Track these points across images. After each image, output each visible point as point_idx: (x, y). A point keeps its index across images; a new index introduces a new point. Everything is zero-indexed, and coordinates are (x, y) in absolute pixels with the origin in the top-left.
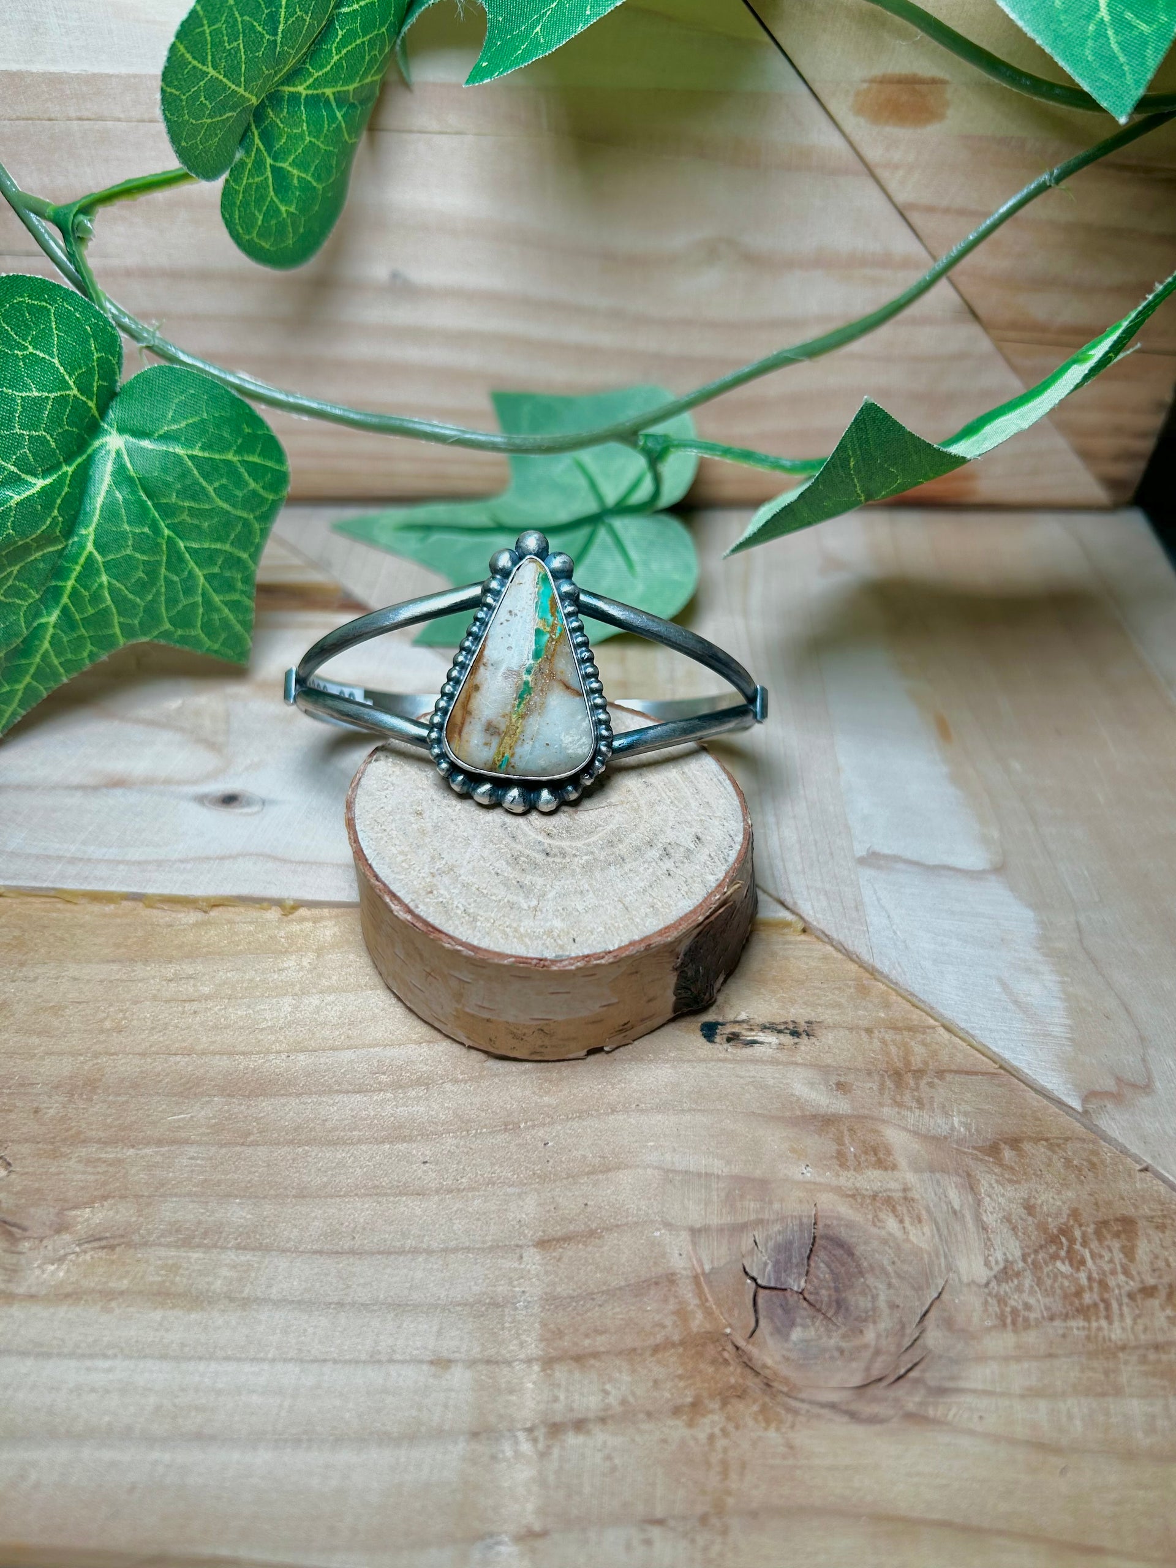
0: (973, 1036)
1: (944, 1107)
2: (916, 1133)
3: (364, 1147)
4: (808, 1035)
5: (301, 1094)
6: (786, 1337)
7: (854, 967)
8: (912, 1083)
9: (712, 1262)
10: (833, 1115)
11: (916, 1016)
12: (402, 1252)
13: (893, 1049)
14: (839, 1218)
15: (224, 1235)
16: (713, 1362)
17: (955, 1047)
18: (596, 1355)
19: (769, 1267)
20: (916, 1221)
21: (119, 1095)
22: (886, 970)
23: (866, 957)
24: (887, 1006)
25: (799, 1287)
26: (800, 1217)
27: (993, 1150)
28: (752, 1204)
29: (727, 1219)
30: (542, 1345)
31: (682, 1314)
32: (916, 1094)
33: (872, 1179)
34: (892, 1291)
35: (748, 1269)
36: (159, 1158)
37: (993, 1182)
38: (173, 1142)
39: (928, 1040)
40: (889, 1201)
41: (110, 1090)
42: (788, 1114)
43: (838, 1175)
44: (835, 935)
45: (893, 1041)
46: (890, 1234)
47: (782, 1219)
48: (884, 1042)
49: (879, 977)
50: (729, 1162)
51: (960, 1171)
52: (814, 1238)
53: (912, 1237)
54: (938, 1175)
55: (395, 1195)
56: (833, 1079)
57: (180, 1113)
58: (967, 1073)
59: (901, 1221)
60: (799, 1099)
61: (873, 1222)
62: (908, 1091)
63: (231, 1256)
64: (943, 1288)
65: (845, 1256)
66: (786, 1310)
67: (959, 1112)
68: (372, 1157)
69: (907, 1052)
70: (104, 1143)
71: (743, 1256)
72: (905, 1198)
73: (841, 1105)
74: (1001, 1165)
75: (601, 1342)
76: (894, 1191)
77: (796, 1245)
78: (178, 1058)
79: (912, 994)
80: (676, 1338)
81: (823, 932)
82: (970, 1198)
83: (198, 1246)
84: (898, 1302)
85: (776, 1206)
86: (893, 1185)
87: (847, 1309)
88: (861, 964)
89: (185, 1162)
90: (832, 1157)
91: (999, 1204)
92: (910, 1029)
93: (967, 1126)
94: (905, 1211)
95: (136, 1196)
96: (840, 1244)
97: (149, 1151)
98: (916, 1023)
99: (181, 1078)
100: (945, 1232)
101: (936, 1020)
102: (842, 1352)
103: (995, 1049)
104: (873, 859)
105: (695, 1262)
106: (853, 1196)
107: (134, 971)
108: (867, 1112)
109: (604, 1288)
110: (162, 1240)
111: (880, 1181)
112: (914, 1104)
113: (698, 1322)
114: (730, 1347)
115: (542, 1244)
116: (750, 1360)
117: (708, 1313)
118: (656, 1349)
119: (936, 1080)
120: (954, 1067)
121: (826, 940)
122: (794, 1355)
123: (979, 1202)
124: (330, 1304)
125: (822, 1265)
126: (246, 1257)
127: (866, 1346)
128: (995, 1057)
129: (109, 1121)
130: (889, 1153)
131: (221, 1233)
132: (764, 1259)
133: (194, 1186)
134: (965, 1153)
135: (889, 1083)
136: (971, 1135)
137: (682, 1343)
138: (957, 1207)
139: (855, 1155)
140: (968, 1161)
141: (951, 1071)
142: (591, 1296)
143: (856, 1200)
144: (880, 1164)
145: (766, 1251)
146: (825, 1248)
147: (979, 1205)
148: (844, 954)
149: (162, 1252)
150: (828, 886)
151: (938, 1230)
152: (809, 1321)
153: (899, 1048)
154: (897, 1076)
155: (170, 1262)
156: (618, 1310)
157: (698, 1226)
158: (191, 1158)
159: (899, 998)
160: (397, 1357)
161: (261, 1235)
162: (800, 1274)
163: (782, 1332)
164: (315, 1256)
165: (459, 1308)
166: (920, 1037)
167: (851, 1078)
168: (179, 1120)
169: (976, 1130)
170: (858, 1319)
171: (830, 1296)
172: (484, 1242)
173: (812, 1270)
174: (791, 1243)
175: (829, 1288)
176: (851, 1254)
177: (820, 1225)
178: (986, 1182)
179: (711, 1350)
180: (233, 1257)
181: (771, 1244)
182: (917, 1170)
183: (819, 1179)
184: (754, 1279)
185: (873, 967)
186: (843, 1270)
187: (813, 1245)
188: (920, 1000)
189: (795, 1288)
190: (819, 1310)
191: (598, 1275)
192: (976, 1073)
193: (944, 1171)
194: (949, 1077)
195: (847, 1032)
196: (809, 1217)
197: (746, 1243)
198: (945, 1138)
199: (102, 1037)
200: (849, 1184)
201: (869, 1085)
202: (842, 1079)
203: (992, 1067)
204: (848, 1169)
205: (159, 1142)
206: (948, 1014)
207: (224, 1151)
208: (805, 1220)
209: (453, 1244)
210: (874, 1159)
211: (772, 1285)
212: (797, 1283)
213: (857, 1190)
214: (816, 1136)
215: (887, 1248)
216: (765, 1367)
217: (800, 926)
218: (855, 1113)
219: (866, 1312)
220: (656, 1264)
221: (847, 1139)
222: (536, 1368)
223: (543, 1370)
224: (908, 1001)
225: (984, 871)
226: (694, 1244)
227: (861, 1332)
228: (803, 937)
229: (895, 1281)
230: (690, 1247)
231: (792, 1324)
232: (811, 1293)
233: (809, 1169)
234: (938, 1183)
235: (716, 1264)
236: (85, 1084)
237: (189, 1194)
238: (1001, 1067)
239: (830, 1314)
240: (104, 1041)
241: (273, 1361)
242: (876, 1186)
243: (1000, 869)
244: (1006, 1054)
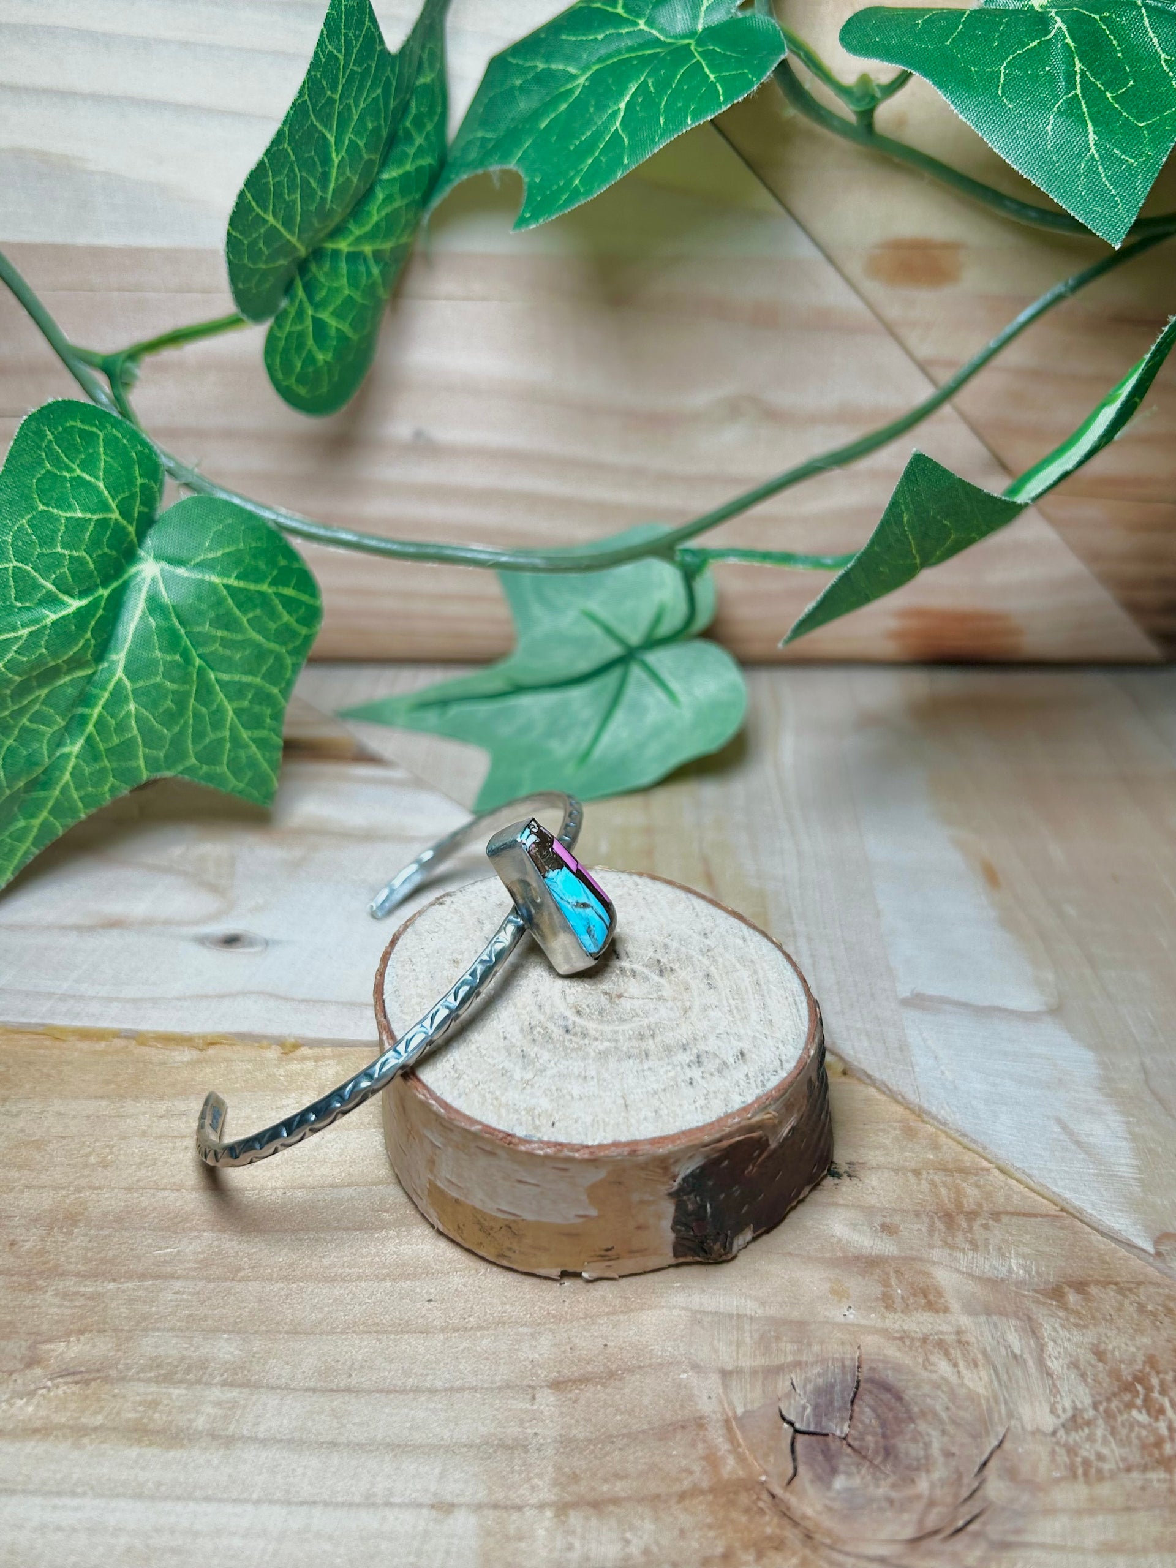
0: (1030, 1176)
1: (1000, 1248)
2: (970, 1275)
3: (363, 1284)
4: (849, 1176)
5: (297, 1231)
6: (828, 1486)
7: (899, 1109)
8: (964, 1225)
9: (745, 1405)
10: (878, 1256)
11: (968, 1158)
12: (403, 1391)
13: (943, 1191)
14: (885, 1362)
15: (209, 1370)
16: (747, 1511)
17: (1011, 1189)
18: (616, 1501)
19: (809, 1411)
20: (972, 1365)
21: (102, 1228)
22: (934, 1110)
23: (912, 1097)
24: (936, 1147)
25: (842, 1432)
26: (842, 1360)
27: (1056, 1293)
28: (789, 1347)
29: (761, 1361)
30: (556, 1490)
31: (712, 1460)
32: (969, 1235)
33: (920, 1322)
34: (946, 1439)
35: (784, 1413)
36: (141, 1293)
37: (1057, 1326)
38: (158, 1276)
39: (982, 1182)
40: (941, 1344)
41: (93, 1224)
42: (827, 1255)
43: (884, 1318)
44: (877, 1075)
45: (942, 1182)
46: (944, 1378)
47: (822, 1360)
48: (933, 1184)
49: (927, 1119)
50: (763, 1304)
51: (1020, 1314)
52: (858, 1382)
53: (967, 1381)
54: (995, 1318)
55: (396, 1333)
56: (878, 1220)
57: (167, 1248)
58: (1025, 1215)
59: (955, 1365)
60: (839, 1241)
61: (924, 1365)
62: (960, 1233)
63: (216, 1393)
64: (1004, 1437)
65: (893, 1401)
66: (829, 1456)
67: (1017, 1254)
68: (372, 1294)
69: (959, 1193)
70: (83, 1276)
71: (780, 1399)
72: (959, 1342)
73: (886, 1247)
74: (1066, 1309)
75: (620, 1488)
76: (946, 1333)
77: (838, 1388)
78: (167, 1193)
79: (964, 1135)
80: (705, 1484)
81: (865, 1072)
82: (1032, 1343)
83: (181, 1382)
84: (955, 1449)
85: (816, 1348)
86: (945, 1328)
87: (896, 1457)
88: (908, 1106)
89: (170, 1296)
90: (877, 1298)
91: (1065, 1349)
92: (961, 1171)
93: (1027, 1270)
94: (959, 1355)
95: (115, 1330)
96: (886, 1387)
97: (130, 1285)
98: (968, 1164)
99: (169, 1213)
100: (1005, 1377)
101: (990, 1162)
102: (891, 1502)
103: (1055, 1189)
104: (918, 1002)
105: (726, 1406)
106: (901, 1339)
107: (123, 1107)
108: (914, 1253)
109: (625, 1431)
110: (142, 1375)
111: (931, 1324)
112: (967, 1246)
113: (730, 1467)
114: (765, 1496)
115: (557, 1385)
116: (788, 1509)
117: (741, 1459)
118: (682, 1496)
119: (991, 1222)
120: (1009, 1209)
121: (868, 1081)
122: (837, 1505)
123: (1042, 1347)
124: (323, 1443)
125: (867, 1410)
126: (234, 1393)
127: (919, 1497)
128: (1055, 1198)
129: (89, 1254)
130: (939, 1294)
131: (206, 1368)
132: (804, 1401)
133: (178, 1321)
134: (1024, 1296)
135: (940, 1225)
136: (1032, 1277)
137: (712, 1490)
138: (1017, 1351)
139: (903, 1298)
140: (1028, 1303)
141: (1007, 1213)
142: (610, 1439)
143: (904, 1342)
144: (930, 1306)
145: (805, 1393)
146: (870, 1392)
147: (1042, 1350)
148: (888, 1096)
149: (141, 1388)
150: (869, 1026)
151: (997, 1374)
152: (854, 1469)
153: (950, 1190)
154: (949, 1218)
155: (150, 1398)
156: (640, 1454)
157: (730, 1368)
158: (178, 1293)
159: (950, 1140)
160: (396, 1500)
161: (249, 1371)
162: (842, 1419)
163: (824, 1479)
164: (307, 1394)
165: (464, 1450)
166: (972, 1179)
167: (897, 1219)
168: (165, 1254)
169: (1037, 1272)
170: (908, 1468)
171: (876, 1442)
172: (492, 1382)
173: (856, 1415)
174: (833, 1386)
175: (875, 1434)
176: (899, 1398)
177: (865, 1368)
178: (1049, 1326)
179: (744, 1499)
180: (218, 1393)
181: (810, 1387)
182: (971, 1312)
183: (864, 1322)
184: (791, 1424)
185: (920, 1107)
186: (890, 1415)
187: (857, 1388)
188: (973, 1141)
189: (838, 1433)
190: (865, 1457)
191: (619, 1418)
192: (1035, 1215)
193: (1003, 1313)
194: (1005, 1219)
195: (893, 1173)
196: (853, 1359)
197: (783, 1385)
198: (1002, 1280)
199: (86, 1172)
200: (897, 1326)
201: (919, 1226)
202: (888, 1220)
203: (1053, 1210)
204: (895, 1311)
205: (143, 1277)
206: (1002, 1154)
207: (212, 1285)
208: (848, 1363)
209: (458, 1383)
210: (923, 1301)
211: (812, 1429)
212: (839, 1428)
213: (905, 1332)
214: (860, 1278)
215: (939, 1393)
216: (805, 1517)
217: (840, 1067)
218: (903, 1254)
219: (918, 1460)
220: (682, 1407)
221: (893, 1281)
222: (549, 1513)
223: (557, 1516)
224: (959, 1143)
225: (1038, 1013)
226: (725, 1386)
227: (913, 1481)
228: (843, 1079)
229: (950, 1428)
230: (721, 1390)
231: (834, 1471)
232: (855, 1439)
233: (851, 1311)
234: (995, 1325)
235: (749, 1407)
236: (66, 1217)
237: (172, 1329)
238: (1062, 1210)
239: (876, 1462)
240: (89, 1175)
241: (258, 1502)
242: (927, 1329)
243: (1056, 1011)
244: (1068, 1195)
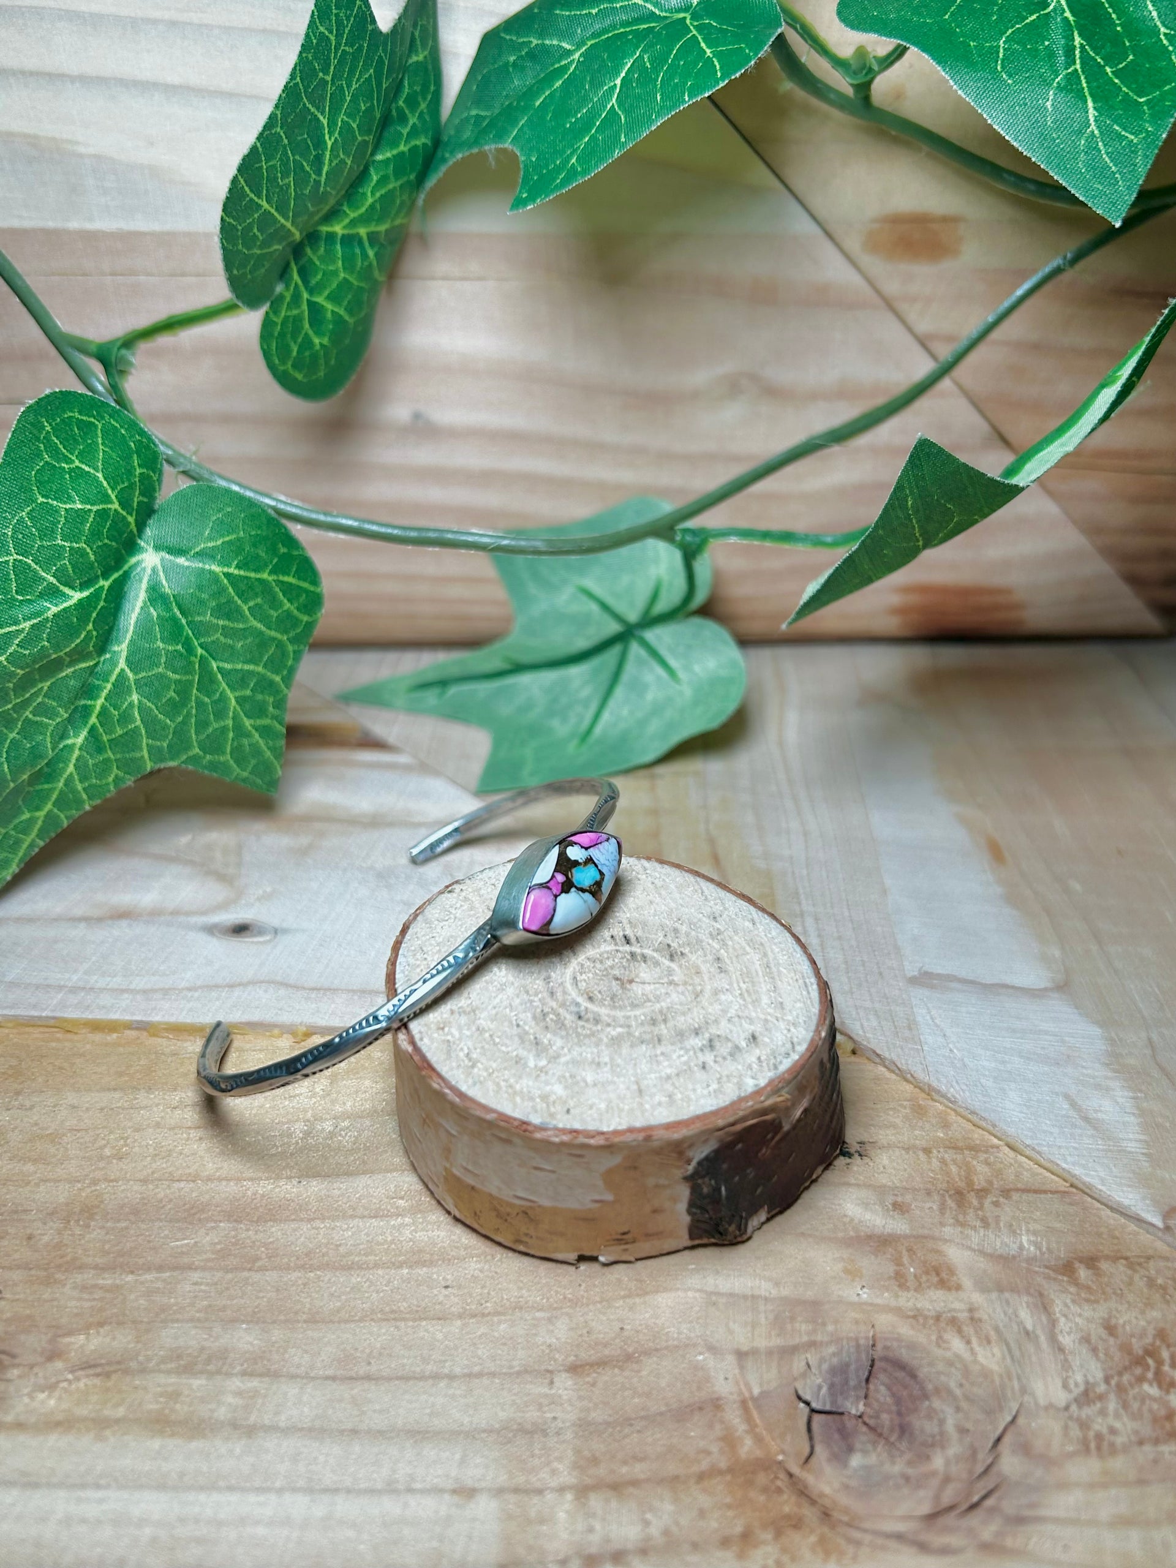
0: (1039, 1153)
1: (1011, 1225)
2: (982, 1252)
3: (380, 1272)
4: (860, 1155)
5: (313, 1220)
6: (845, 1464)
7: (909, 1087)
8: (975, 1202)
9: (761, 1385)
10: (890, 1235)
11: (977, 1135)
12: (421, 1377)
13: (954, 1169)
14: (899, 1339)
15: (229, 1361)
16: (765, 1490)
17: (1020, 1165)
18: (635, 1483)
19: (824, 1390)
20: (985, 1342)
21: (119, 1221)
22: (943, 1088)
23: (921, 1075)
24: (946, 1125)
25: (857, 1410)
26: (857, 1340)
27: (1067, 1269)
28: (804, 1327)
29: (776, 1342)
30: (576, 1473)
31: (729, 1441)
32: (980, 1213)
33: (933, 1300)
34: (960, 1415)
35: (801, 1393)
36: (160, 1285)
37: (1068, 1301)
38: (175, 1268)
39: (992, 1159)
40: (953, 1322)
41: (109, 1217)
42: (840, 1235)
43: (897, 1296)
44: (886, 1054)
45: (953, 1160)
46: (957, 1356)
47: (836, 1340)
48: (943, 1162)
49: (936, 1097)
50: (777, 1284)
51: (1032, 1291)
52: (873, 1361)
53: (980, 1358)
54: (1007, 1295)
55: (414, 1320)
56: (890, 1200)
57: (184, 1239)
58: (1036, 1192)
59: (968, 1342)
60: (852, 1220)
61: (937, 1343)
62: (971, 1210)
63: (236, 1383)
64: (1018, 1412)
65: (908, 1379)
66: (844, 1434)
67: (1028, 1231)
68: (389, 1282)
69: (969, 1171)
70: (101, 1269)
71: (795, 1379)
72: (972, 1319)
73: (897, 1225)
74: (1077, 1285)
75: (639, 1470)
76: (959, 1311)
77: (853, 1367)
78: (182, 1184)
79: (973, 1113)
80: (723, 1465)
81: (874, 1052)
82: (1044, 1319)
83: (201, 1372)
84: (969, 1426)
85: (830, 1328)
86: (957, 1305)
87: (911, 1434)
88: (918, 1085)
89: (188, 1288)
90: (890, 1278)
91: (1077, 1324)
92: (971, 1148)
93: (1038, 1246)
94: (972, 1332)
95: (134, 1322)
96: (899, 1365)
97: (148, 1277)
98: (978, 1142)
99: (185, 1205)
100: (1017, 1353)
101: (1000, 1139)
102: (907, 1479)
103: (1064, 1165)
104: (925, 979)
105: (742, 1387)
106: (914, 1317)
107: (136, 1099)
108: (926, 1232)
109: (643, 1413)
110: (162, 1366)
111: (944, 1301)
112: (978, 1223)
113: (747, 1447)
114: (782, 1475)
115: (575, 1369)
116: (806, 1487)
117: (759, 1440)
118: (701, 1477)
119: (1001, 1199)
120: (1019, 1186)
121: (878, 1060)
122: (853, 1483)
123: (1053, 1323)
124: (344, 1431)
125: (882, 1388)
126: (254, 1383)
127: (934, 1474)
128: (1065, 1175)
129: (107, 1247)
130: (952, 1272)
131: (225, 1359)
132: (819, 1381)
133: (197, 1312)
134: (1036, 1272)
135: (950, 1202)
136: (1042, 1254)
137: (730, 1470)
138: (1029, 1327)
139: (915, 1276)
140: (1039, 1280)
141: (1017, 1190)
142: (628, 1421)
143: (917, 1321)
144: (943, 1284)
145: (820, 1372)
146: (885, 1370)
147: (1054, 1326)
148: (897, 1075)
149: (162, 1379)
150: (877, 1006)
151: (1010, 1350)
152: (869, 1447)
153: (960, 1168)
154: (959, 1196)
155: (170, 1389)
156: (658, 1436)
157: (745, 1349)
158: (195, 1284)
159: (959, 1118)
160: (418, 1486)
161: (268, 1360)
162: (858, 1398)
163: (840, 1458)
164: (327, 1382)
165: (484, 1435)
166: (982, 1156)
167: (908, 1198)
168: (182, 1246)
169: (1048, 1249)
170: (924, 1444)
171: (892, 1420)
172: (511, 1367)
173: (871, 1394)
174: (847, 1365)
175: (889, 1412)
176: (913, 1376)
177: (879, 1346)
178: (1060, 1301)
179: (762, 1478)
180: (238, 1383)
181: (825, 1366)
182: (983, 1289)
183: (879, 1301)
184: (807, 1403)
185: (929, 1086)
186: (905, 1393)
187: (872, 1366)
188: (983, 1118)
189: (853, 1412)
190: (880, 1435)
191: (636, 1400)
192: (1045, 1192)
193: (1014, 1290)
194: (1015, 1196)
195: (903, 1152)
196: (867, 1338)
197: (798, 1365)
198: (1014, 1257)
199: (101, 1165)
200: (910, 1304)
201: (930, 1205)
202: (899, 1199)
203: (1062, 1186)
204: (908, 1289)
205: (160, 1268)
206: (1011, 1131)
207: (230, 1276)
208: (862, 1342)
209: (477, 1369)
210: (935, 1279)
211: (828, 1408)
212: (854, 1407)
213: (918, 1310)
214: (873, 1257)
215: (953, 1370)
216: (822, 1495)
217: (850, 1046)
218: (915, 1233)
219: (933, 1436)
220: (699, 1388)
221: (905, 1260)
222: (569, 1496)
223: (577, 1498)
224: (969, 1120)
225: (1046, 989)
226: (742, 1368)
227: (928, 1458)
228: (853, 1059)
229: (964, 1405)
230: (737, 1371)
231: (850, 1449)
232: (871, 1417)
233: (865, 1290)
234: (1008, 1302)
235: (765, 1388)
236: (82, 1211)
237: (192, 1320)
238: (1072, 1186)
239: (893, 1439)
240: (104, 1168)
241: (280, 1491)
242: (939, 1306)
243: (1063, 987)
244: (1077, 1171)
